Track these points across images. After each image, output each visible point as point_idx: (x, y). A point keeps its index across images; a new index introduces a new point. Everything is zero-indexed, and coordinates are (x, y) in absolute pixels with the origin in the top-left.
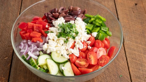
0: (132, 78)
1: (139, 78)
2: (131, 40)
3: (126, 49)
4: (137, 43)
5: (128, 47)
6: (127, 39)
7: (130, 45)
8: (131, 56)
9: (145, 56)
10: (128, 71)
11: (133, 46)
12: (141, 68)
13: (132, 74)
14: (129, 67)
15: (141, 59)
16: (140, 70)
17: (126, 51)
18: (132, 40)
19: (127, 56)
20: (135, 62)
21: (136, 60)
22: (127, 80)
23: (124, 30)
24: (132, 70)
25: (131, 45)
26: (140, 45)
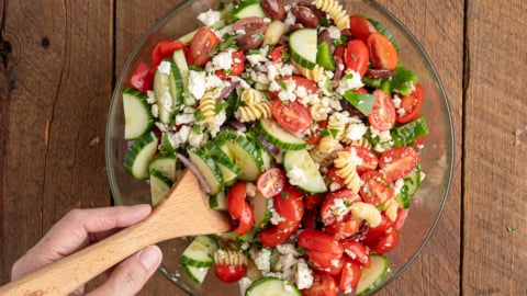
0: (467, 227)
1: (488, 227)
2: (492, 80)
3: (467, 117)
4: (511, 94)
5: (476, 109)
6: (479, 73)
7: (485, 101)
8: (479, 147)
9: (524, 147)
10: (459, 202)
11: (493, 107)
12: (500, 191)
13: (468, 213)
14: (466, 185)
15: (508, 158)
16: (495, 198)
17: (468, 123)
18: (495, 78)
19: (467, 146)
20: (488, 169)
21: (492, 162)
22: (450, 234)
23: (478, 30)
24: (472, 200)
25: (488, 103)
26: (519, 103)
